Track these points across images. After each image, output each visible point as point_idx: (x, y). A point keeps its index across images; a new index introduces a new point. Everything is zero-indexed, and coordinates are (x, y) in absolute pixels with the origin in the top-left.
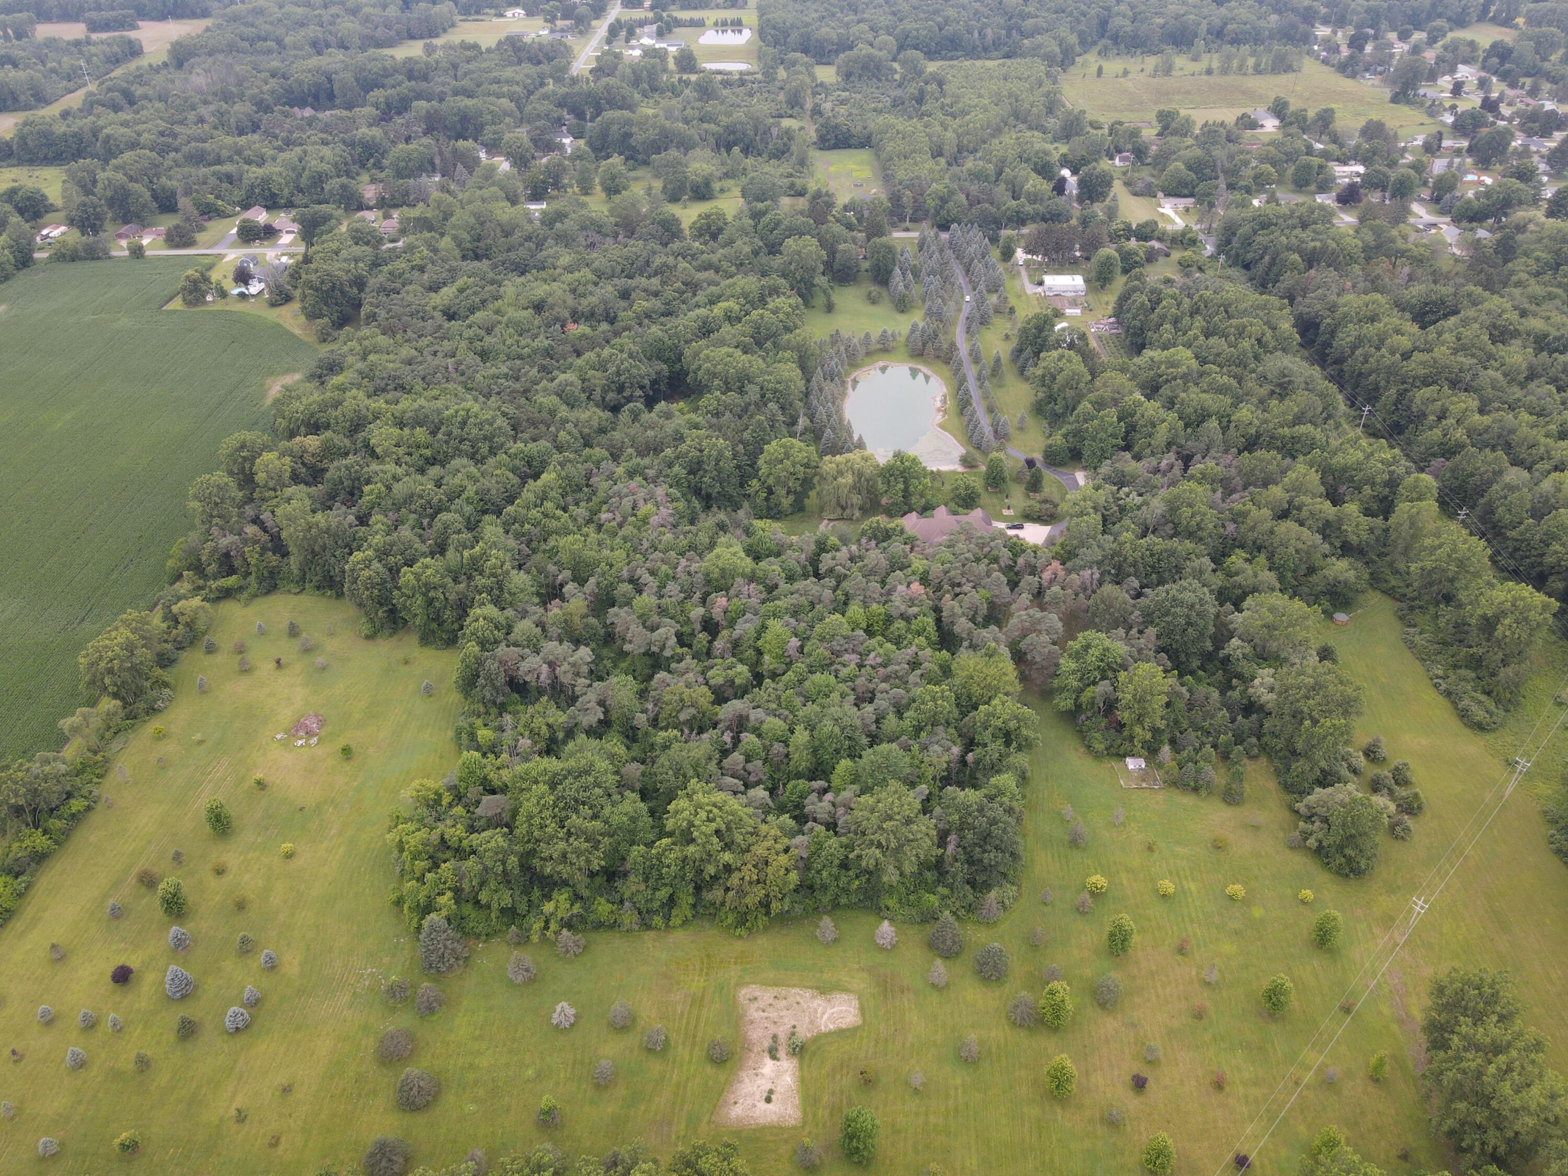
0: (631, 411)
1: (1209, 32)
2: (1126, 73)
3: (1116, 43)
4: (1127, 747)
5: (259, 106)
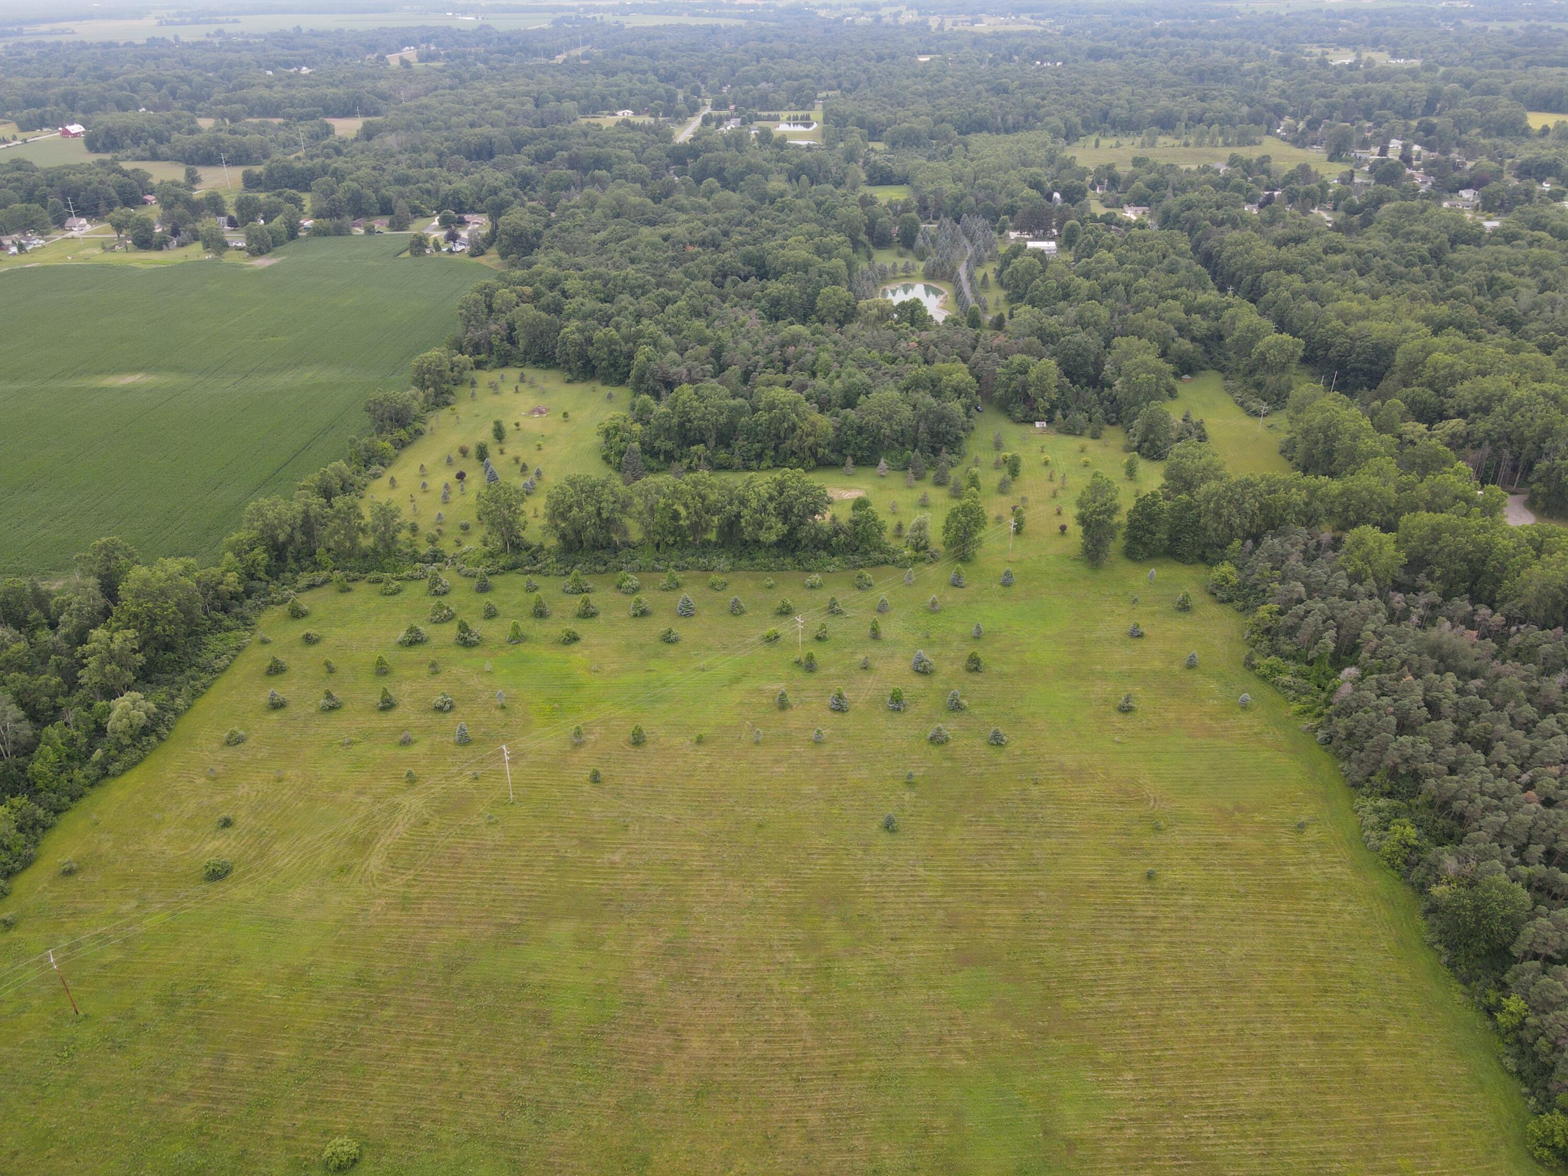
0: (733, 281)
1: (1190, 119)
2: (1118, 145)
3: (1114, 127)
4: (1035, 414)
5: (441, 155)
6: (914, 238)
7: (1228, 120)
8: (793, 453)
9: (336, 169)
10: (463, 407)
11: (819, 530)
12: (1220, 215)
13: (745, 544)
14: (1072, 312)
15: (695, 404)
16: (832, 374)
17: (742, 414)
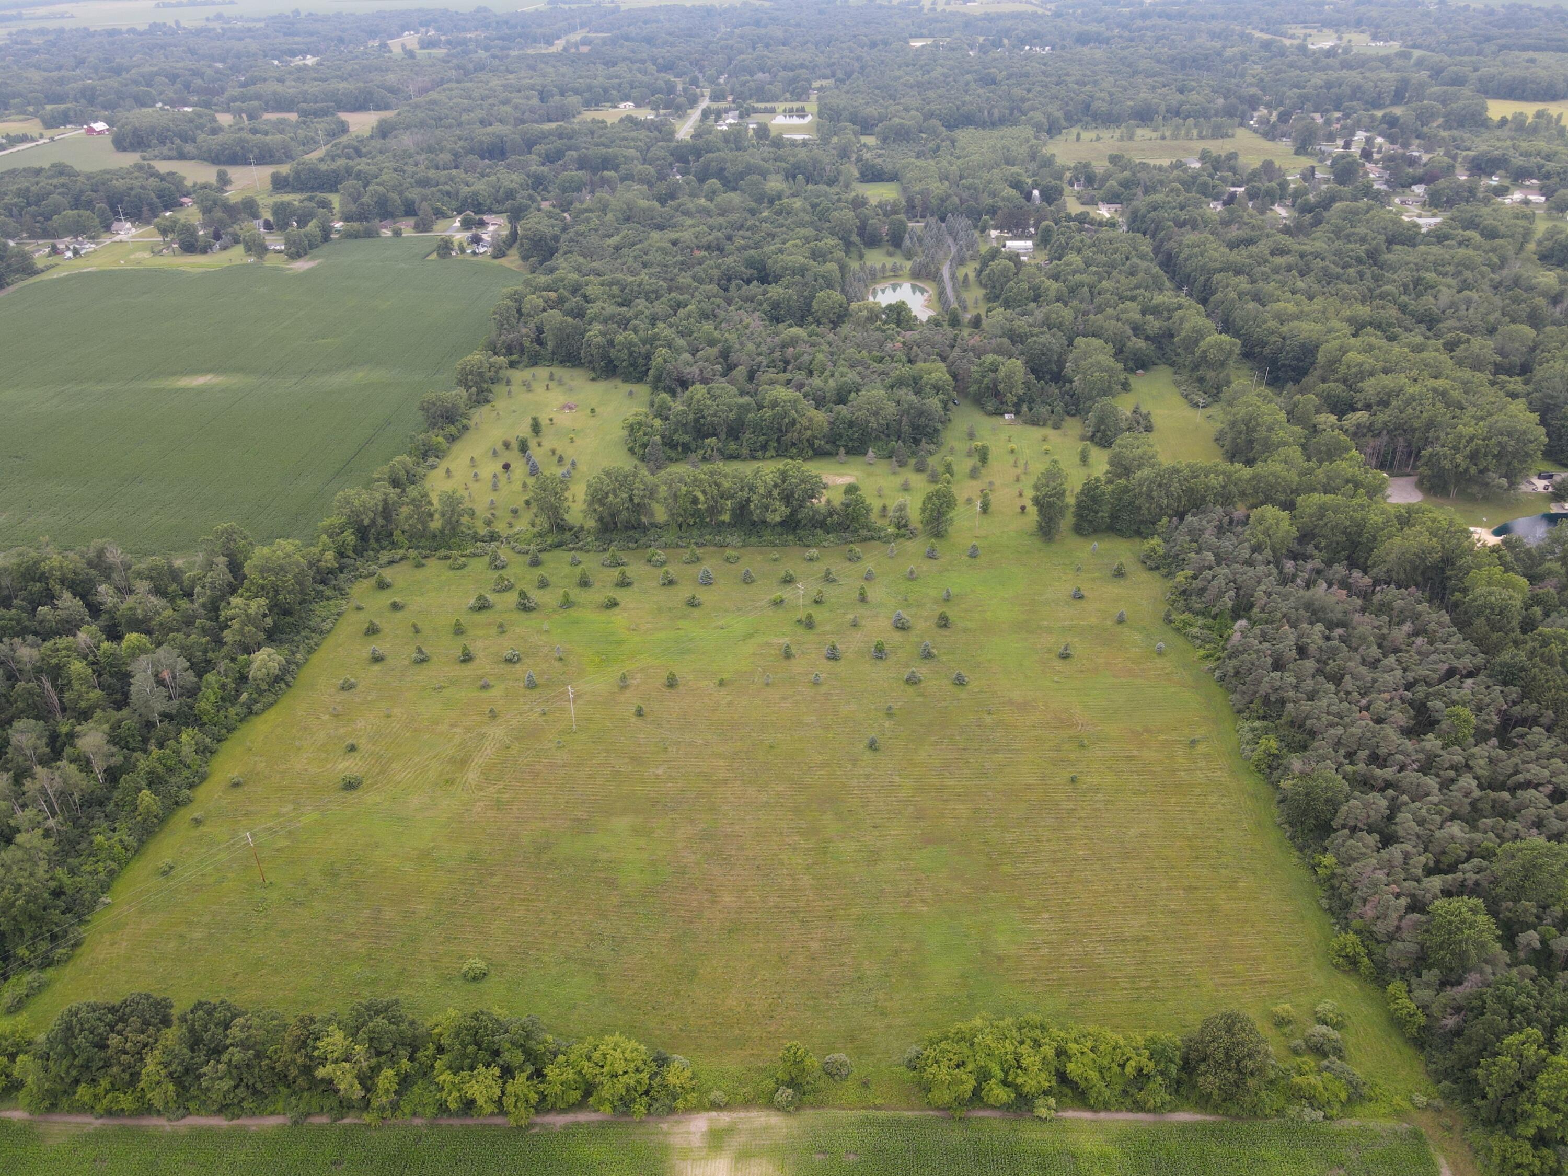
0: (737, 284)
1: (1167, 111)
2: (1098, 139)
3: (1095, 120)
4: (1005, 407)
5: (456, 155)
6: (901, 239)
7: (1202, 114)
8: (793, 444)
9: (360, 171)
10: (501, 404)
11: (817, 512)
12: (1183, 216)
13: (754, 524)
14: (1040, 314)
15: (708, 402)
16: (827, 373)
17: (749, 411)
